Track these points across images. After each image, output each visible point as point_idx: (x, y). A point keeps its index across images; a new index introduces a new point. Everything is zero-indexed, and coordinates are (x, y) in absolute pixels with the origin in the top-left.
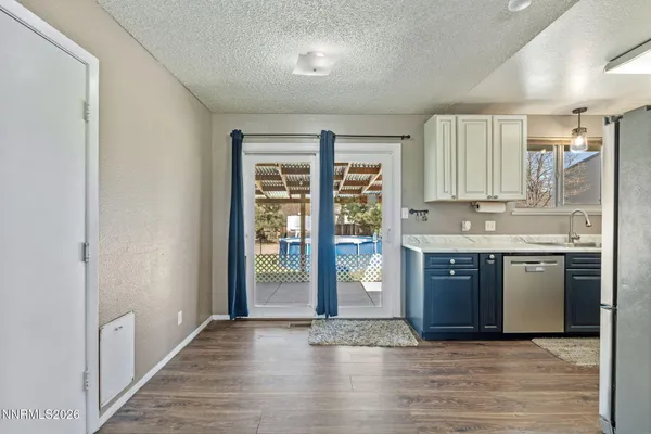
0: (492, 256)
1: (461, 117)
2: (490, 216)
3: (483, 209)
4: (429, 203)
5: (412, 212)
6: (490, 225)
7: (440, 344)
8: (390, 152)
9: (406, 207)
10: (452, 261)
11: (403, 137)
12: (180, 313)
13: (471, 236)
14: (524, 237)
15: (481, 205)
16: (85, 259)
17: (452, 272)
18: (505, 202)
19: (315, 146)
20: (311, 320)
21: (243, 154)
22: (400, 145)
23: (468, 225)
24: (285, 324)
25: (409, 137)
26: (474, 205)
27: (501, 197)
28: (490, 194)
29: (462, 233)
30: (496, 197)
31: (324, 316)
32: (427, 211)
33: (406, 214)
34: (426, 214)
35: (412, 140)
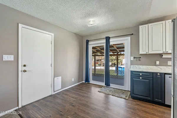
0: (159, 74)
1: (150, 25)
3: (164, 56)
4: (141, 55)
5: (134, 58)
6: (170, 63)
7: (136, 101)
9: (132, 56)
10: (141, 74)
11: (131, 35)
12: (73, 79)
13: (160, 67)
16: (51, 66)
17: (141, 78)
19: (104, 41)
20: (103, 86)
21: (89, 45)
22: (130, 37)
24: (96, 86)
25: (133, 34)
26: (161, 55)
28: (164, 51)
29: (156, 65)
30: (167, 52)
31: (106, 86)
32: (140, 58)
33: (132, 59)
34: (140, 59)
35: (135, 35)
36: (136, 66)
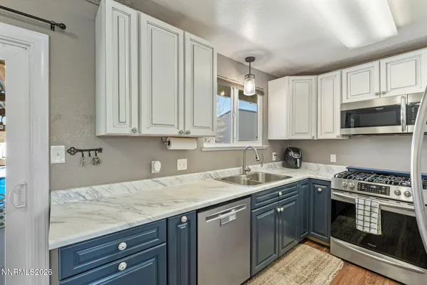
0: (184, 218)
2: (182, 153)
3: (175, 146)
5: (72, 151)
6: (182, 164)
8: (26, 46)
9: (57, 144)
10: (123, 246)
11: (53, 26)
13: (161, 179)
14: (212, 172)
15: (172, 141)
17: (123, 265)
18: (196, 138)
22: (46, 37)
23: (157, 166)
25: (62, 27)
26: (164, 141)
27: (194, 133)
28: (181, 128)
29: (151, 176)
30: (188, 133)
32: (100, 150)
33: (59, 155)
34: (99, 154)
35: (71, 35)
36: (83, 190)
